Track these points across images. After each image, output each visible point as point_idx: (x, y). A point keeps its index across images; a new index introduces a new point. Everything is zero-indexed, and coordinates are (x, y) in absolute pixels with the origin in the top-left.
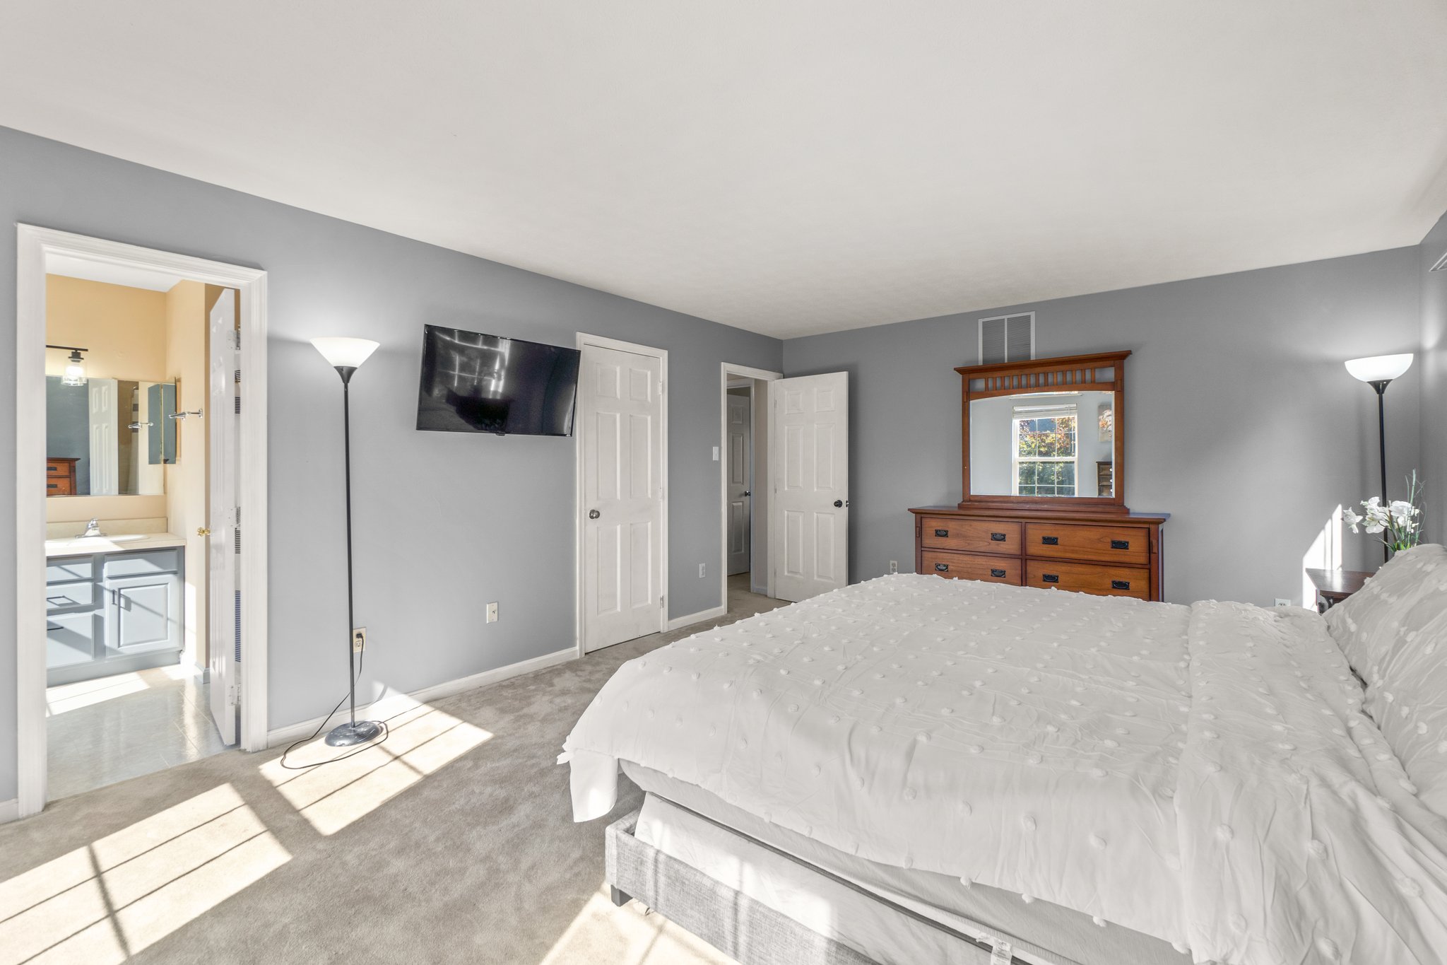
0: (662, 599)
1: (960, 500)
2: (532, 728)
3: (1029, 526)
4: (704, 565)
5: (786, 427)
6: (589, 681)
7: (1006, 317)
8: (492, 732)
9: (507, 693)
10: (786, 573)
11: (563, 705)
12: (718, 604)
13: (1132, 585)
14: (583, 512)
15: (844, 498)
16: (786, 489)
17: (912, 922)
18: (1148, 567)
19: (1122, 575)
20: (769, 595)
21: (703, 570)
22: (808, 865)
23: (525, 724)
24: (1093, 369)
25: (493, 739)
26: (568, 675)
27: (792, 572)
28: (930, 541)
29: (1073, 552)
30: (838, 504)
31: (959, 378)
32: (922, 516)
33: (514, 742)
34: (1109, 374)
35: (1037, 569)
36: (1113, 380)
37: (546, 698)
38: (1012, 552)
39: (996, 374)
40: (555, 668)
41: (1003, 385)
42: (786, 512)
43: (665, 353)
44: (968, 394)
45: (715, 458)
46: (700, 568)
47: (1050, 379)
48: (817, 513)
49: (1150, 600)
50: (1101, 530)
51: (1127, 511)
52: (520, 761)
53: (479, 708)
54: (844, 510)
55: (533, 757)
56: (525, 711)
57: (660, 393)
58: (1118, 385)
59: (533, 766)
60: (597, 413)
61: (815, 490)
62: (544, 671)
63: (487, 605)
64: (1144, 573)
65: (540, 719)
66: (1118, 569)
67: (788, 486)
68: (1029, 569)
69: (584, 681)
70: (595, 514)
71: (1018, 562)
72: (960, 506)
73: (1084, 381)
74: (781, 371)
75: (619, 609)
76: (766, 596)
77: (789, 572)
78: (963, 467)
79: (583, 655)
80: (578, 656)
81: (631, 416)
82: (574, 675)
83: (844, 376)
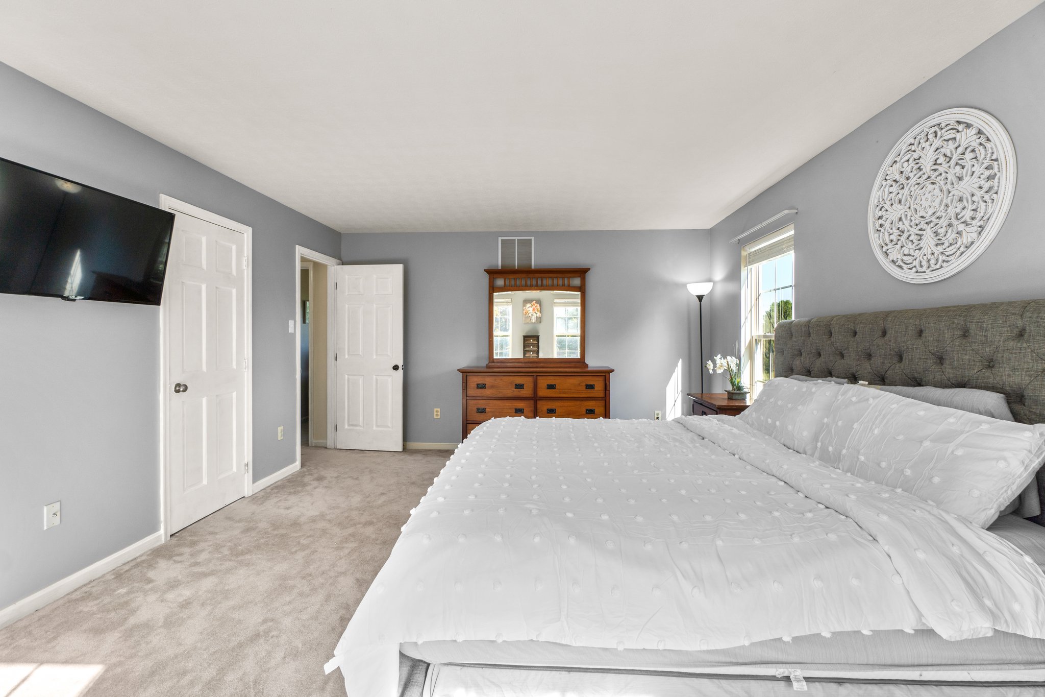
0: (247, 465)
1: (487, 362)
2: (156, 639)
3: (539, 378)
4: (282, 428)
5: (347, 306)
6: (196, 564)
7: (516, 238)
8: (99, 663)
9: (89, 607)
10: (346, 427)
11: (181, 599)
12: (293, 461)
13: (596, 411)
14: (168, 386)
15: (400, 363)
16: (347, 357)
17: (724, 683)
18: (604, 399)
19: (591, 405)
20: (328, 447)
21: (281, 432)
22: (617, 671)
23: (143, 637)
24: (569, 278)
25: (107, 671)
26: (163, 564)
27: (352, 425)
28: (472, 392)
29: (564, 393)
30: (396, 368)
31: (486, 277)
32: (468, 374)
33: (142, 664)
34: (577, 282)
35: (544, 406)
36: (580, 286)
37: (152, 598)
38: (528, 396)
39: (512, 276)
40: (139, 560)
41: (515, 283)
42: (346, 376)
43: (250, 230)
44: (493, 289)
45: (291, 330)
46: (279, 431)
47: (545, 282)
48: (347, 375)
49: (606, 418)
50: (580, 378)
51: (587, 366)
52: (170, 683)
53: (55, 638)
54: (400, 372)
55: (184, 673)
56: (132, 621)
57: (245, 268)
58: (582, 289)
59: (192, 684)
60: (183, 282)
61: (375, 357)
62: (126, 568)
63: (45, 508)
64: (602, 403)
65: (160, 624)
66: (588, 401)
67: (349, 355)
68: (539, 406)
69: (191, 566)
70: (180, 388)
71: (532, 402)
72: (488, 367)
73: (564, 285)
74: (340, 259)
75: (205, 482)
76: (326, 448)
77: (349, 425)
78: (489, 339)
79: (169, 538)
80: (163, 541)
81: (216, 288)
82: (171, 562)
83: (400, 267)
